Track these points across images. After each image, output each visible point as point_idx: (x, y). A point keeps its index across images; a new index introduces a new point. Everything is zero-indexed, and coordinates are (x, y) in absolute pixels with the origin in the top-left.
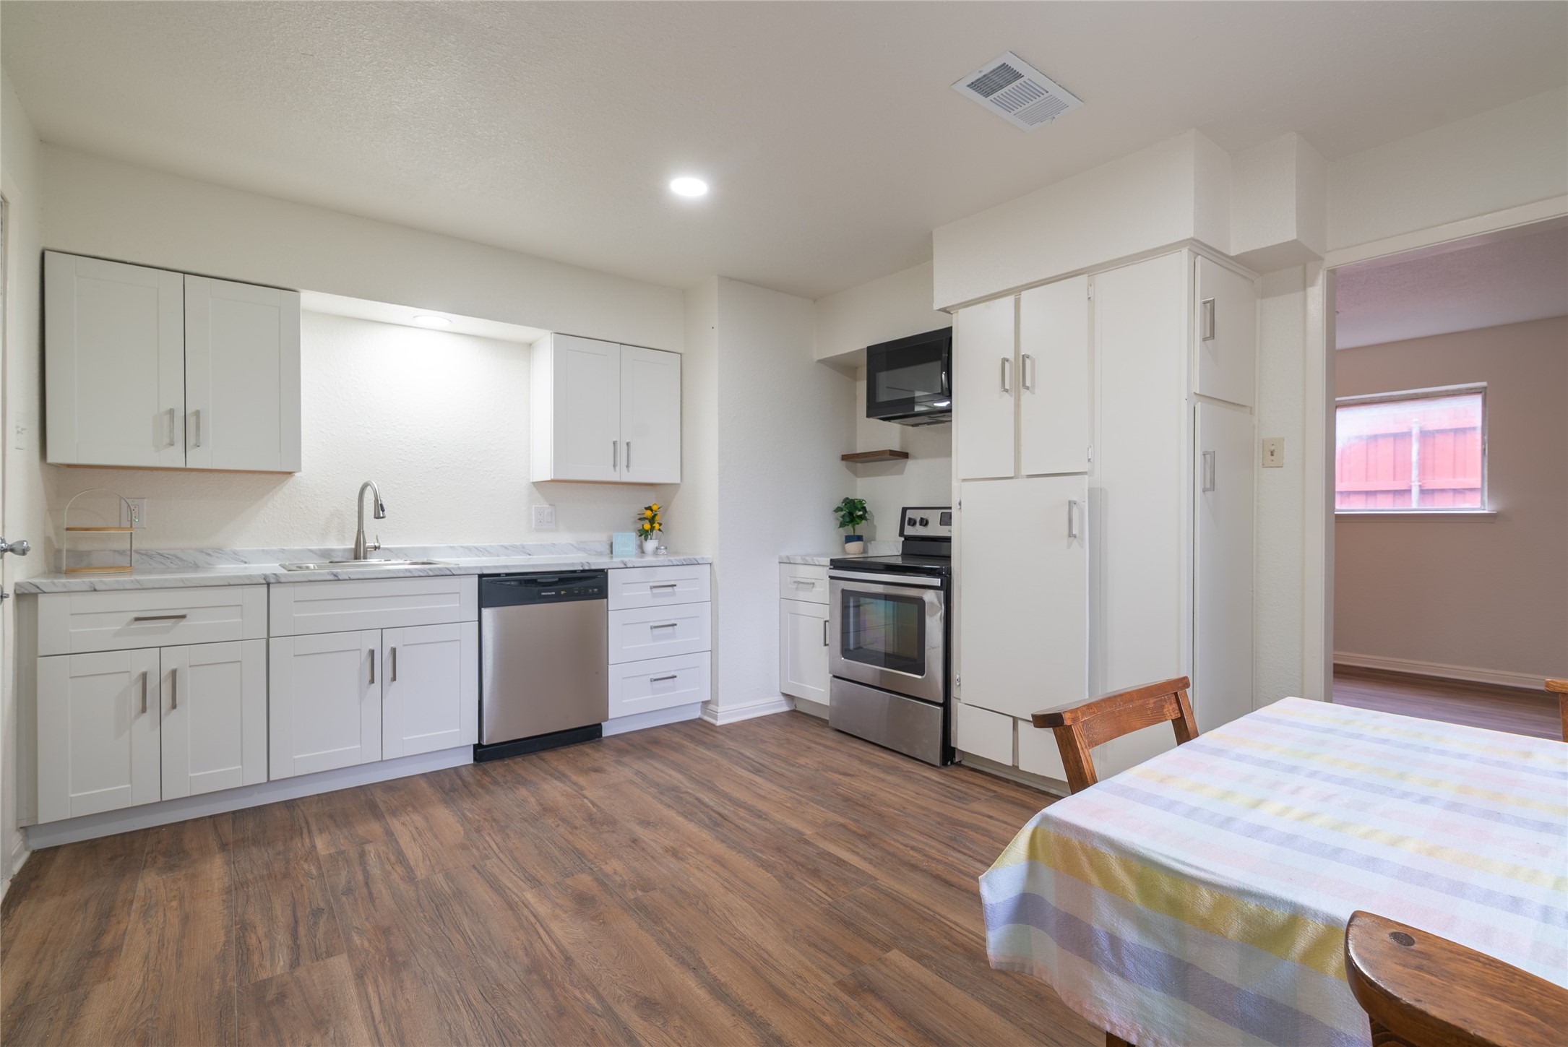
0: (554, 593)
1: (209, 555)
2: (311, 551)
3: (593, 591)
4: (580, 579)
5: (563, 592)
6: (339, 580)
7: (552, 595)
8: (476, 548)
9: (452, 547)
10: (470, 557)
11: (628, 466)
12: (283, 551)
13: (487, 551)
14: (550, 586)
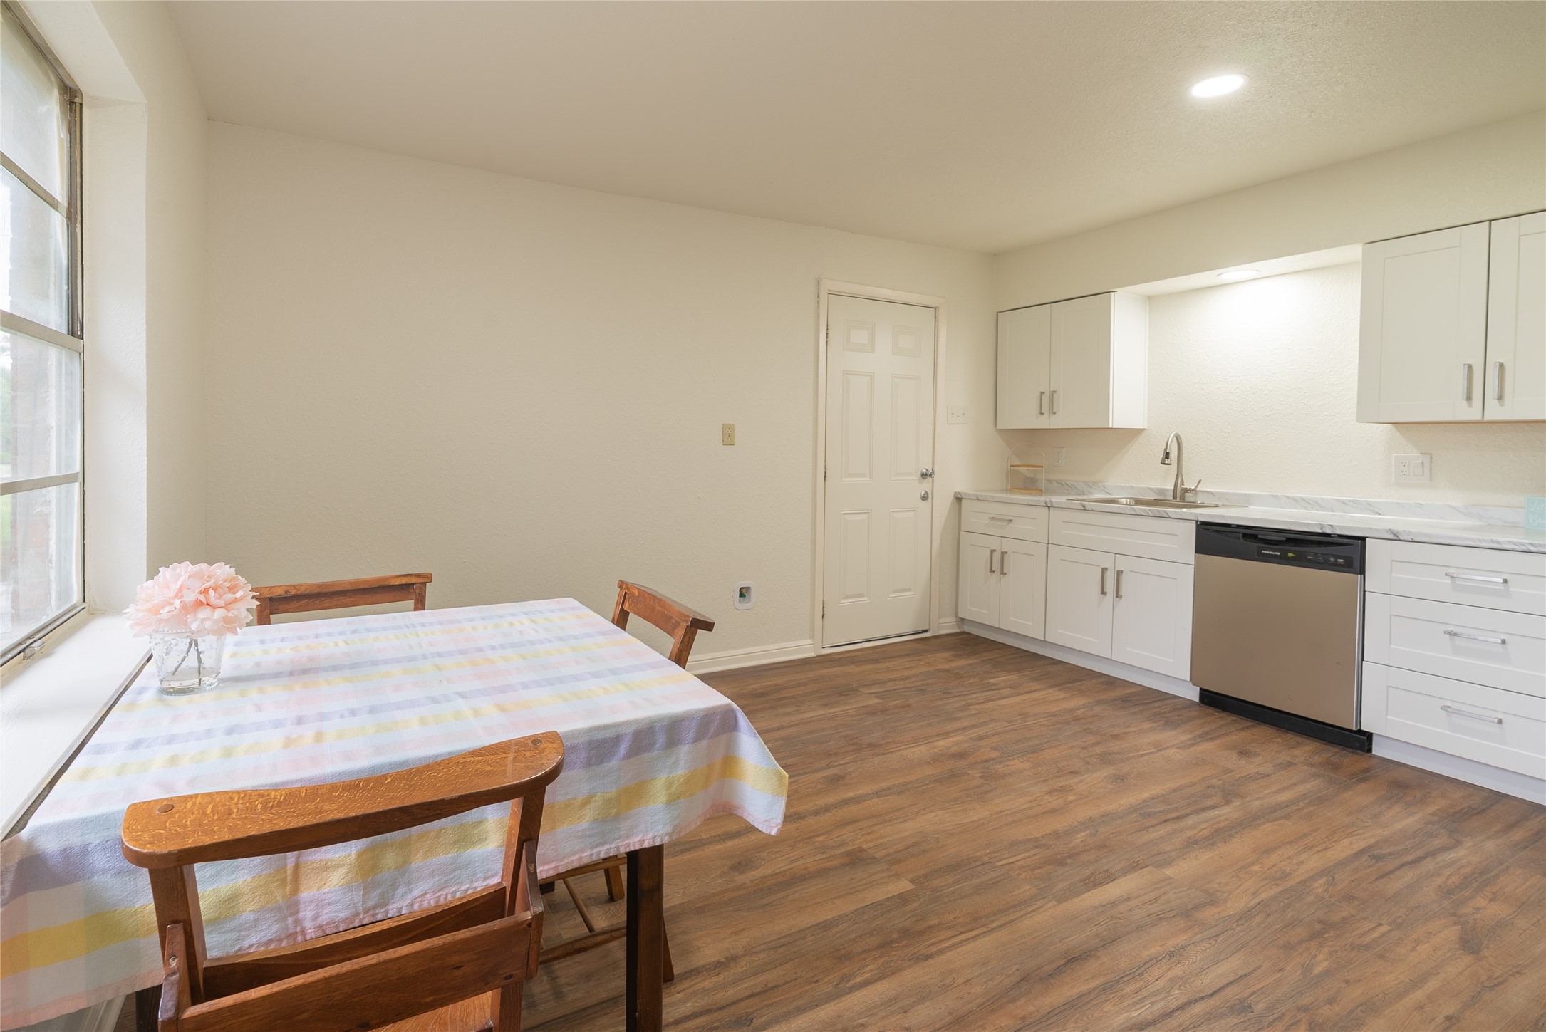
0: (1279, 554)
1: (1090, 486)
2: (1151, 489)
3: (1336, 561)
4: (1319, 543)
5: (1290, 555)
6: (1086, 510)
7: (1277, 555)
8: (1304, 500)
9: (1275, 497)
10: (1296, 508)
11: (1500, 397)
12: (1132, 487)
13: (1318, 504)
14: (1277, 545)
